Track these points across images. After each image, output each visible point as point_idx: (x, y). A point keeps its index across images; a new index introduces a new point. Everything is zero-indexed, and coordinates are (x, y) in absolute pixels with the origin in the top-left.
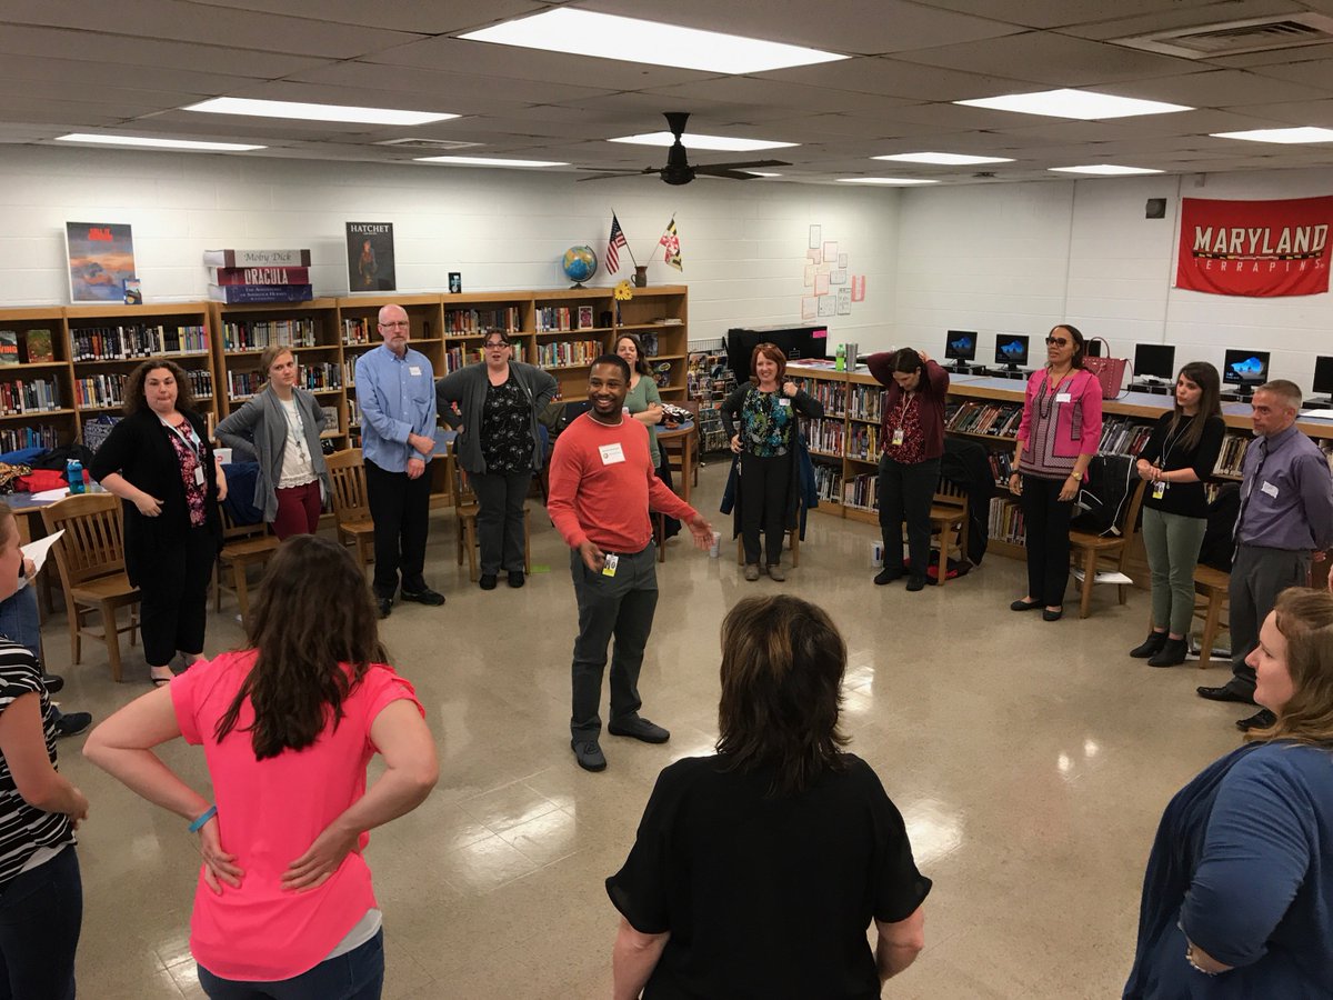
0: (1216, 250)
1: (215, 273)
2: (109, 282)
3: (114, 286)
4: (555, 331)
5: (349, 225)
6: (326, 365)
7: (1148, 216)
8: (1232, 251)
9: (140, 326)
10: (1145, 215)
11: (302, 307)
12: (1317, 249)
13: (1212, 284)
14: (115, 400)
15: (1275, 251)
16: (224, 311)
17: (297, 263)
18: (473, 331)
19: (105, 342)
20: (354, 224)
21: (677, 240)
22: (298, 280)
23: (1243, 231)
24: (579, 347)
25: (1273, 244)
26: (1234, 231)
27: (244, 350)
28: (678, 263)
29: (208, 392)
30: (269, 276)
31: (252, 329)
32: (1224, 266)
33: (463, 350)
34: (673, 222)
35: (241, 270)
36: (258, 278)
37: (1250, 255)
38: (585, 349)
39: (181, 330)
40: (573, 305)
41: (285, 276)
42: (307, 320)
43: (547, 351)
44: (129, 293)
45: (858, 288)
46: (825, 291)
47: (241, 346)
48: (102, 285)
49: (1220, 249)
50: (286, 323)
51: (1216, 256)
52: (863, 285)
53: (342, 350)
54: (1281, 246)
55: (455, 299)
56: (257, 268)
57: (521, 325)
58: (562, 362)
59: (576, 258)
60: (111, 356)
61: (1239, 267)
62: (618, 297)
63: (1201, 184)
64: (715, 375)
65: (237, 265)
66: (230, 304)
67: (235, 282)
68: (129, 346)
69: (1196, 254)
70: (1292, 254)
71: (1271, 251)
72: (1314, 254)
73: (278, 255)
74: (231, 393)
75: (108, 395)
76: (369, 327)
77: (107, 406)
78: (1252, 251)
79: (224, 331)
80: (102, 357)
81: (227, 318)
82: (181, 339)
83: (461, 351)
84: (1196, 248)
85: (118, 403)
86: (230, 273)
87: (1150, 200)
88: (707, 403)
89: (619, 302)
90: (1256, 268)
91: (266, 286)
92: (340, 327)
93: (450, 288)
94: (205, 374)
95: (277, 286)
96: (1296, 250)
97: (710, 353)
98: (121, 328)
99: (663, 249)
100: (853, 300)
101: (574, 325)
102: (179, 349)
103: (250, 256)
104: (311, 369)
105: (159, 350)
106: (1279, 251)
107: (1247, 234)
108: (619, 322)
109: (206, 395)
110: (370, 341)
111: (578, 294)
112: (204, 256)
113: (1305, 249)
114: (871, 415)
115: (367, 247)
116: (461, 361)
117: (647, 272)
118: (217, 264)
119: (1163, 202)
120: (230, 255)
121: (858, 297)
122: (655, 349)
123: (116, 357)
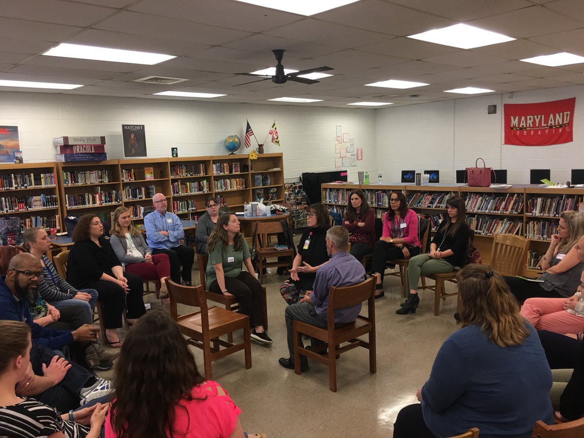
0: (521, 126)
1: (59, 148)
2: (7, 154)
3: (9, 155)
4: (222, 174)
5: (123, 126)
6: (114, 191)
7: (489, 113)
8: (528, 126)
9: (22, 174)
10: (487, 113)
11: (102, 164)
12: (567, 122)
13: (520, 141)
14: (10, 209)
15: (547, 125)
16: (63, 166)
17: (99, 143)
18: (184, 174)
19: (5, 181)
20: (126, 125)
21: (276, 132)
22: (99, 150)
23: (532, 117)
24: (234, 181)
25: (546, 121)
26: (528, 117)
27: (73, 184)
28: (278, 142)
29: (56, 205)
30: (85, 149)
31: (77, 175)
32: (525, 133)
33: (179, 183)
34: (274, 124)
35: (72, 146)
36: (80, 150)
37: (537, 127)
38: (237, 182)
39: (42, 175)
40: (230, 162)
41: (93, 149)
42: (104, 170)
43: (219, 183)
44: (17, 158)
45: (360, 154)
46: (345, 155)
47: (72, 183)
48: (4, 155)
49: (523, 126)
50: (94, 172)
51: (521, 129)
52: (362, 153)
53: (121, 184)
54: (550, 122)
55: (175, 160)
56: (80, 145)
57: (206, 171)
58: (226, 188)
59: (231, 141)
60: (8, 188)
61: (532, 133)
62: (251, 158)
63: (511, 97)
64: (297, 193)
65: (69, 144)
66: (66, 162)
67: (68, 151)
68: (16, 183)
69: (512, 128)
70: (555, 126)
71: (546, 125)
72: (565, 125)
73: (89, 139)
74: (67, 205)
75: (6, 207)
76: (134, 173)
77: (6, 212)
78: (537, 125)
79: (64, 175)
80: (3, 189)
81: (65, 169)
82: (42, 180)
83: (178, 184)
84: (512, 126)
85: (11, 211)
86: (66, 147)
87: (489, 106)
88: (294, 207)
89: (251, 160)
90: (539, 133)
91: (83, 153)
92: (120, 173)
93: (173, 155)
94: (54, 196)
95: (89, 153)
96: (557, 124)
97: (294, 184)
98: (13, 175)
99: (271, 136)
100: (358, 159)
101: (231, 171)
102: (41, 185)
103: (75, 139)
104: (107, 193)
105: (32, 185)
106: (549, 125)
107: (534, 118)
108: (252, 170)
109: (55, 206)
110: (135, 180)
111: (232, 157)
112: (53, 140)
113: (561, 123)
114: (372, 203)
115: (132, 136)
116: (179, 189)
117: (264, 147)
118: (59, 143)
119: (495, 106)
120: (66, 139)
121: (360, 158)
122: (269, 182)
123: (11, 188)
